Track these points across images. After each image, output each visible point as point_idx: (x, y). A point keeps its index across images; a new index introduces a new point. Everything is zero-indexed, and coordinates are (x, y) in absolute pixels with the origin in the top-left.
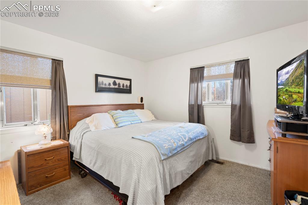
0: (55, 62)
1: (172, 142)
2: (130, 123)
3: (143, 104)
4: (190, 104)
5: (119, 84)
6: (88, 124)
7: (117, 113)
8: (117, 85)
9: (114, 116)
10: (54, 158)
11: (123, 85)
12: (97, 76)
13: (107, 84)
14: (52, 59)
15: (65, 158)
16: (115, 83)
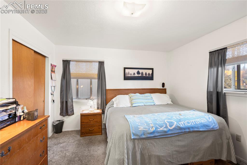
0: (100, 63)
1: (151, 126)
2: (143, 104)
3: (166, 89)
4: (209, 90)
5: (142, 73)
6: (114, 102)
7: (134, 96)
8: (141, 74)
9: (132, 97)
10: (93, 120)
11: (146, 73)
12: (125, 68)
13: (132, 73)
14: (99, 62)
15: (99, 121)
16: (138, 73)
